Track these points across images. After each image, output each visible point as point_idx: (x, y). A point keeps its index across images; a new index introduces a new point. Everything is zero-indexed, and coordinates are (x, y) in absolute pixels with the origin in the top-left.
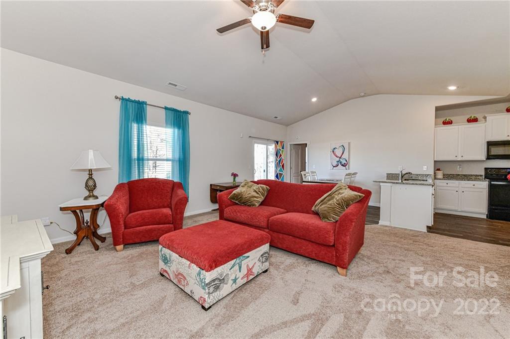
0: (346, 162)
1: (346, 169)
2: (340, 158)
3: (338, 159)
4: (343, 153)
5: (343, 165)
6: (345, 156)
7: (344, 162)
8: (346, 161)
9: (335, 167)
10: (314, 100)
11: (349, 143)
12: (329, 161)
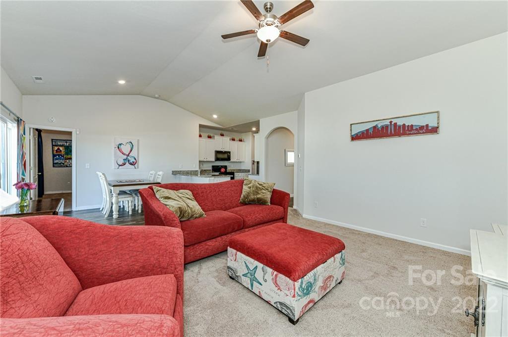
0: (134, 161)
1: (135, 168)
2: (128, 155)
3: (125, 157)
4: (131, 151)
5: (131, 164)
6: (133, 154)
7: (132, 160)
8: (135, 159)
9: (120, 165)
10: (122, 82)
11: (138, 141)
12: (113, 158)
